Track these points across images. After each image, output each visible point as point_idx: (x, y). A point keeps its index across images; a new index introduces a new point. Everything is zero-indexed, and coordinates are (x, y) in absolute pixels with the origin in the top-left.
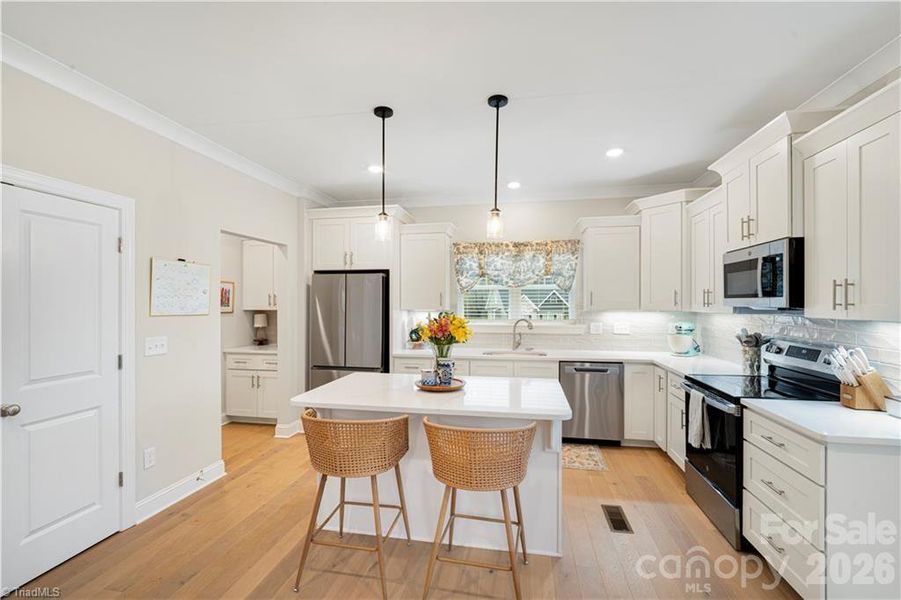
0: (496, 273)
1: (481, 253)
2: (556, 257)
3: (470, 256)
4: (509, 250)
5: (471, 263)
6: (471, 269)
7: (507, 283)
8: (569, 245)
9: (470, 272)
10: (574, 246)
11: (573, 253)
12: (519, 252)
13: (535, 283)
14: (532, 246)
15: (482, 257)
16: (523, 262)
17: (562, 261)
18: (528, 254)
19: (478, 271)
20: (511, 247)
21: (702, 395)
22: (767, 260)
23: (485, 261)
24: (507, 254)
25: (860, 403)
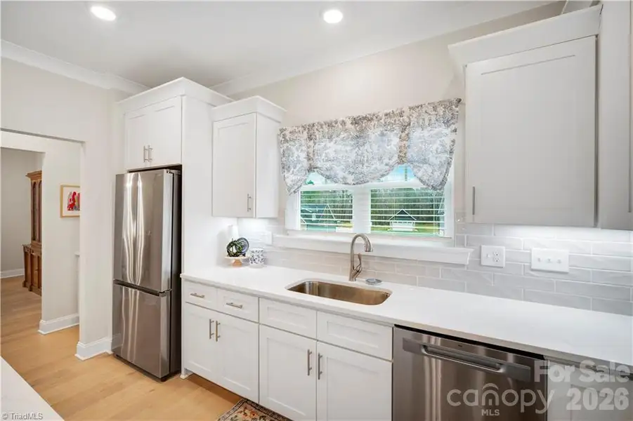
0: (328, 164)
1: (310, 138)
2: (416, 134)
3: (298, 144)
4: (346, 130)
5: (299, 154)
7: (344, 178)
8: (441, 110)
10: (452, 110)
11: (447, 123)
12: (361, 130)
14: (379, 119)
15: (311, 143)
16: (367, 146)
17: (428, 138)
18: (373, 133)
19: (306, 164)
20: (349, 125)
23: (315, 148)
24: (343, 135)
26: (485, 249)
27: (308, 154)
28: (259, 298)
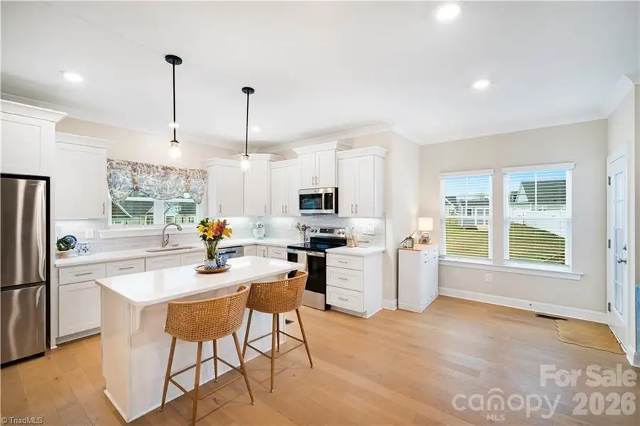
0: (148, 188)
1: (135, 171)
2: (193, 181)
3: (123, 172)
4: (158, 171)
5: (124, 177)
6: (124, 182)
7: (156, 196)
8: (201, 174)
9: (123, 186)
10: (203, 174)
11: (203, 179)
12: (166, 173)
13: (178, 197)
14: (176, 170)
15: (136, 174)
16: (169, 181)
17: (195, 183)
18: (173, 177)
19: (131, 185)
20: (160, 169)
21: (305, 252)
22: (326, 195)
23: (138, 177)
24: (157, 174)
25: (353, 245)
27: (133, 180)
28: (145, 258)
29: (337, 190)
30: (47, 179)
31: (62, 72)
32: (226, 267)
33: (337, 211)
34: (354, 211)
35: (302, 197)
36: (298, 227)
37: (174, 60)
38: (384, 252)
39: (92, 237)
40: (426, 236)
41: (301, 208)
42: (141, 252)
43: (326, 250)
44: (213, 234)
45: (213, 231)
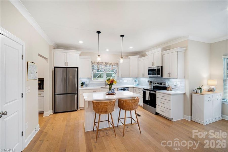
0: (101, 69)
1: (98, 64)
2: (114, 66)
3: (95, 65)
4: (104, 64)
5: (96, 66)
7: (104, 71)
9: (95, 69)
10: (117, 64)
11: (117, 66)
12: (106, 65)
13: (110, 72)
14: (109, 63)
16: (107, 67)
17: (115, 67)
18: (108, 65)
19: (97, 69)
20: (105, 63)
21: (148, 91)
22: (157, 69)
23: (99, 66)
24: (104, 65)
25: (169, 90)
26: (120, 80)
27: (98, 67)
28: (99, 89)
29: (162, 67)
30: (78, 68)
31: (79, 41)
32: (114, 93)
33: (162, 76)
34: (169, 75)
35: (149, 70)
36: (148, 82)
37: (99, 32)
38: (184, 94)
39: (88, 82)
40: (212, 88)
41: (149, 75)
42: (99, 87)
43: (156, 91)
44: (110, 83)
45: (110, 82)
